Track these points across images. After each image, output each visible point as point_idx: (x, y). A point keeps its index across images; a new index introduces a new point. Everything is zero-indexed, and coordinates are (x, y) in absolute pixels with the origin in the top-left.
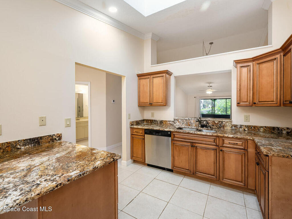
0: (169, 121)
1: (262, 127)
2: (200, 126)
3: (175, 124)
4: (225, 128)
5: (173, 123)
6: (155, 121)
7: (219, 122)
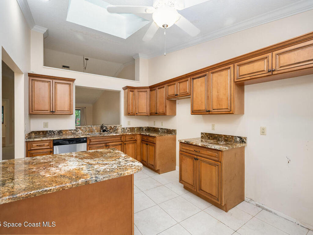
0: (70, 130)
1: (136, 128)
2: (102, 131)
3: (77, 133)
4: (118, 131)
5: (75, 131)
6: (51, 132)
7: (115, 126)
